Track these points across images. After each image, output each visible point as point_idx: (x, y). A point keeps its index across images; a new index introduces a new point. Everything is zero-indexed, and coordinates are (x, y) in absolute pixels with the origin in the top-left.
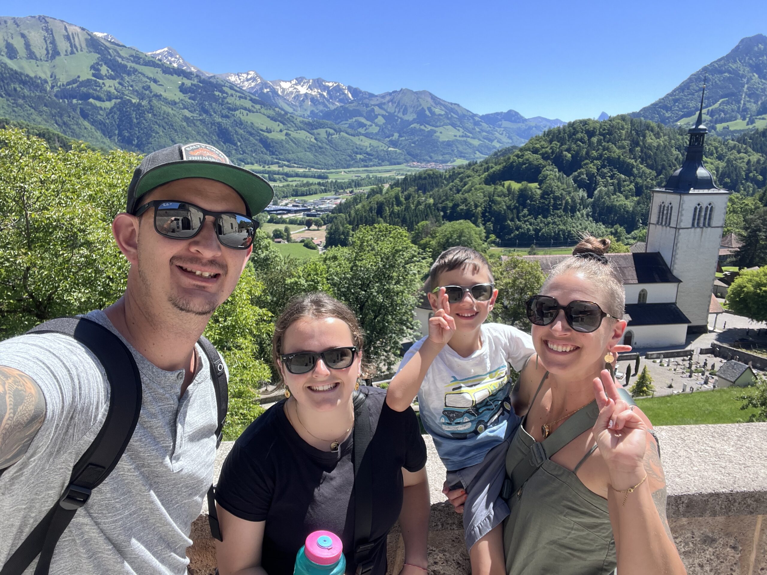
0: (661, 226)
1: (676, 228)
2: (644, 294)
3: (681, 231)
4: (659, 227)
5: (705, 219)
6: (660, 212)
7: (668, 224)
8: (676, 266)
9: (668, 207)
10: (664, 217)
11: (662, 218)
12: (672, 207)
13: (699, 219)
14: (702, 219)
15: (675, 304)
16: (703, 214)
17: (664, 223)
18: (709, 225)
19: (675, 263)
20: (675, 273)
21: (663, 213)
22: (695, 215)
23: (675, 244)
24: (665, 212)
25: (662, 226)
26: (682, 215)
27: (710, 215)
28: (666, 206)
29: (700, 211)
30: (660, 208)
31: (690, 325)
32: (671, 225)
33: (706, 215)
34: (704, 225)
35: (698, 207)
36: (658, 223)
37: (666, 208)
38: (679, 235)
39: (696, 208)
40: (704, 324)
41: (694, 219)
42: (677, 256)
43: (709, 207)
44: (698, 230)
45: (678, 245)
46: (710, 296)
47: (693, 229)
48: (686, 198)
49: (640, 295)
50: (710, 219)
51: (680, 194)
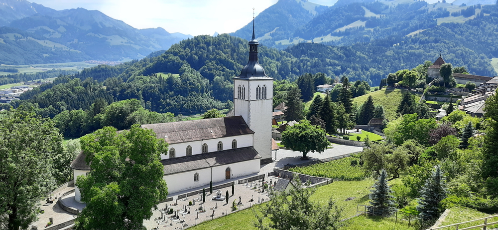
1: (248, 101)
3: (251, 102)
4: (239, 100)
5: (263, 95)
6: (239, 91)
7: (244, 98)
10: (242, 94)
12: (244, 88)
13: (259, 95)
14: (261, 95)
15: (253, 147)
16: (261, 92)
18: (265, 98)
19: (250, 122)
20: (251, 128)
22: (257, 92)
23: (249, 111)
24: (242, 91)
25: (241, 99)
26: (250, 93)
27: (265, 92)
28: (242, 87)
29: (260, 90)
30: (239, 89)
31: (261, 159)
33: (263, 92)
34: (263, 98)
35: (258, 88)
36: (238, 98)
37: (242, 89)
38: (250, 105)
40: (270, 157)
41: (257, 95)
42: (251, 118)
43: (264, 87)
44: (260, 101)
45: (251, 110)
46: (271, 140)
47: (257, 101)
48: (251, 82)
49: (233, 143)
50: (265, 94)
51: (248, 80)
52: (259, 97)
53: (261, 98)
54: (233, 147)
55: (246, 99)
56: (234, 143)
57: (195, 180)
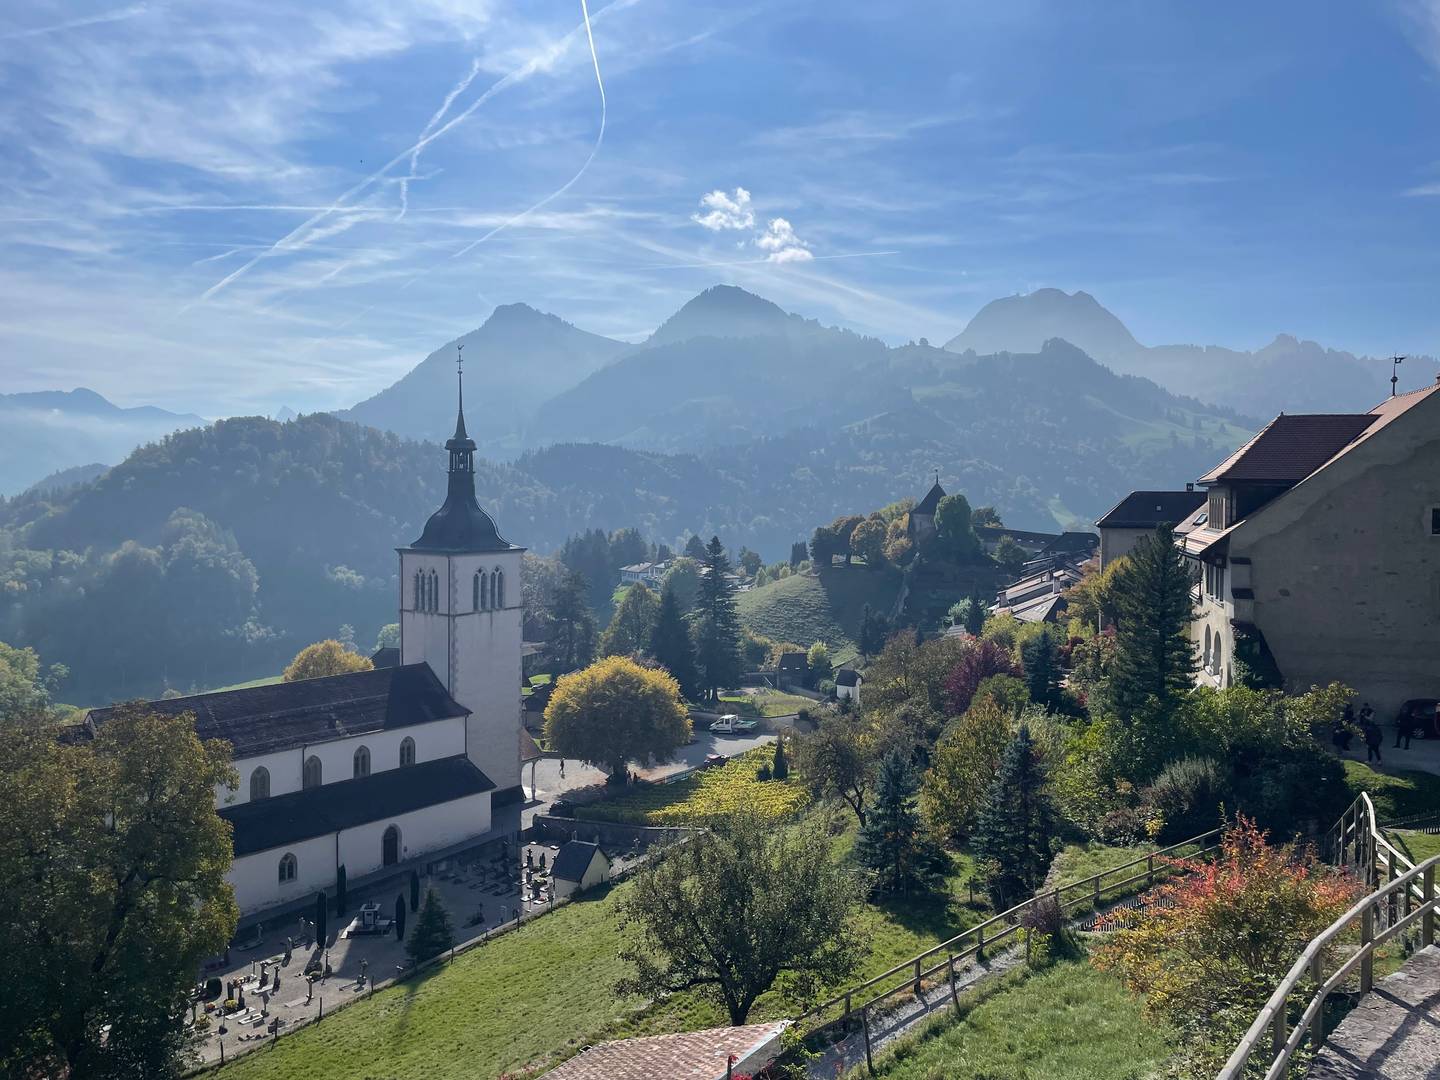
0: (422, 615)
1: (449, 615)
2: (409, 748)
3: (457, 619)
4: (420, 617)
5: (493, 595)
6: (417, 589)
7: (434, 609)
8: (457, 684)
9: (430, 577)
10: (426, 598)
11: (423, 599)
12: (436, 578)
13: (483, 596)
14: (489, 596)
15: (464, 756)
16: (488, 587)
17: (427, 609)
18: (500, 605)
19: (455, 680)
20: (459, 699)
21: (423, 589)
22: (476, 589)
23: (451, 644)
24: (427, 587)
25: (425, 613)
26: (456, 591)
27: (500, 587)
28: (427, 576)
29: (484, 583)
30: (417, 581)
31: (495, 790)
32: (440, 611)
33: (493, 586)
34: (493, 607)
35: (480, 576)
36: (416, 608)
37: (426, 581)
38: (455, 627)
39: (476, 577)
40: (517, 784)
41: (475, 597)
42: (458, 668)
43: (497, 574)
44: (486, 616)
45: (457, 645)
46: (520, 732)
47: (476, 616)
48: (457, 560)
49: (402, 749)
50: (501, 594)
51: (448, 554)
52: (483, 604)
53: (488, 606)
54: (402, 762)
55: (443, 609)
56: (407, 749)
57: (282, 878)
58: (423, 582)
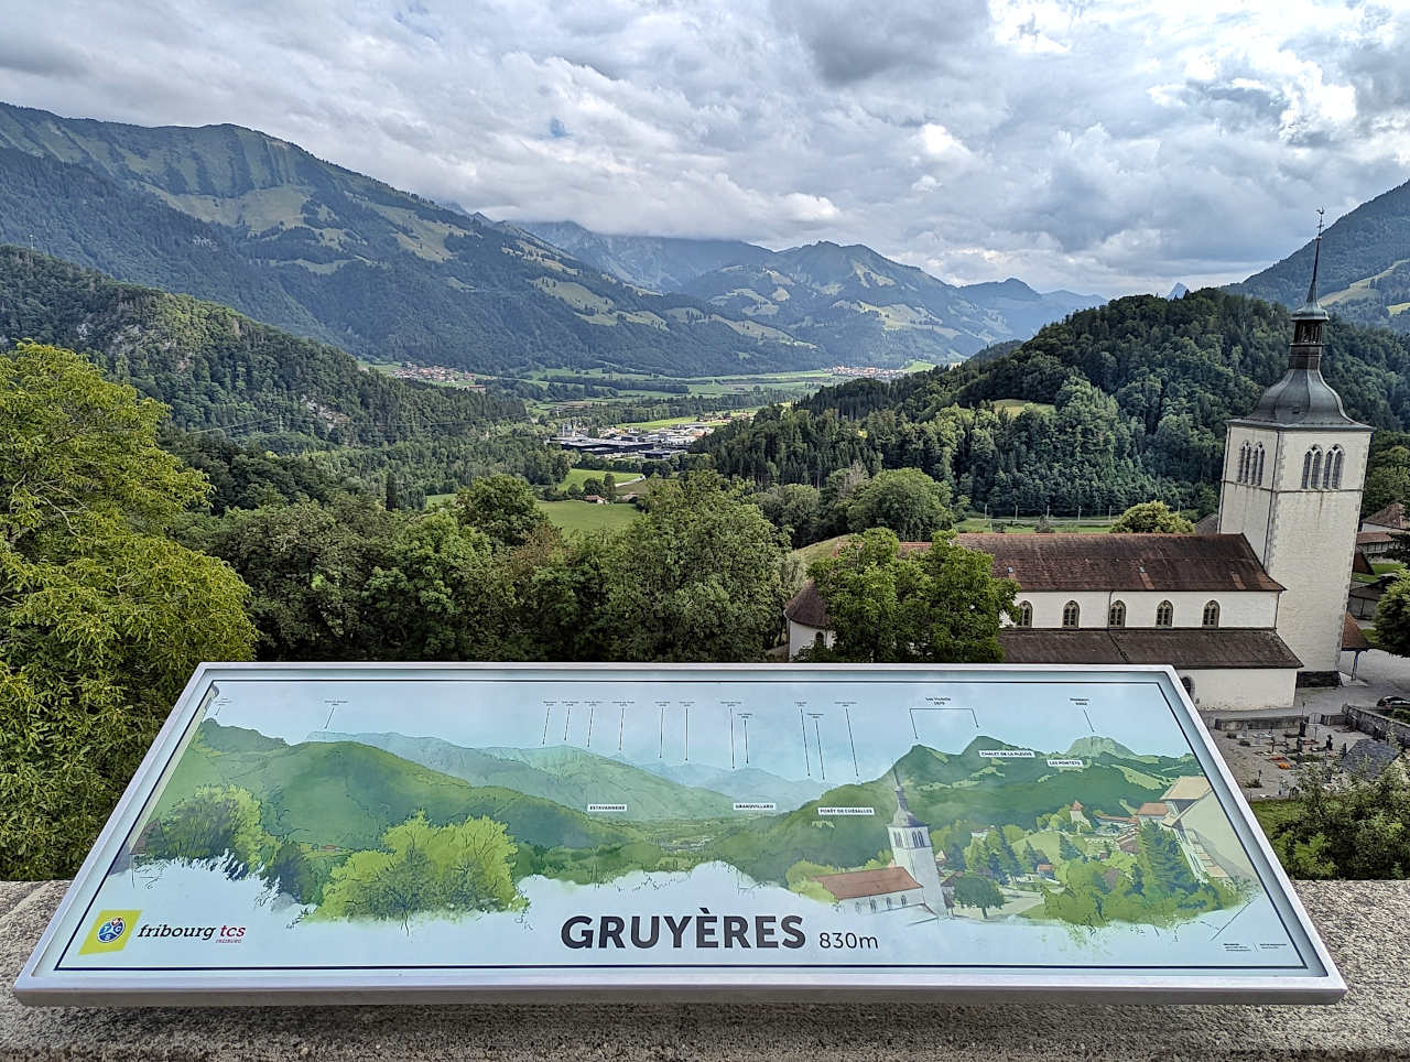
0: (1244, 487)
1: (1272, 491)
2: (1213, 611)
3: (1281, 496)
4: (1242, 489)
5: (1327, 475)
6: (1242, 462)
7: (1257, 483)
8: (1273, 560)
9: (1257, 451)
10: (1250, 471)
11: (1247, 472)
12: (1263, 453)
13: (1315, 475)
14: (1322, 475)
15: (1273, 630)
16: (1323, 466)
17: (1249, 482)
18: (1335, 487)
19: (1271, 555)
20: (1273, 573)
21: (1248, 462)
22: (1307, 467)
23: (1271, 520)
24: (1251, 461)
25: (1247, 486)
26: (1282, 467)
27: (1337, 467)
28: (1254, 449)
29: (1317, 461)
30: (1243, 454)
31: (1300, 670)
32: (1263, 486)
33: (1328, 467)
34: (1326, 487)
35: (1314, 453)
36: (1239, 481)
37: (1252, 455)
38: (1278, 503)
39: (1309, 455)
40: (1332, 669)
41: (1306, 476)
42: (1275, 542)
43: (1335, 453)
44: (1315, 496)
45: (1277, 520)
46: (1342, 618)
47: (1304, 493)
48: (1288, 436)
49: (1206, 611)
50: (1337, 476)
51: (1278, 429)
52: (1314, 484)
53: (1320, 486)
54: (1205, 623)
55: (1266, 484)
56: (1211, 613)
58: (1249, 454)
